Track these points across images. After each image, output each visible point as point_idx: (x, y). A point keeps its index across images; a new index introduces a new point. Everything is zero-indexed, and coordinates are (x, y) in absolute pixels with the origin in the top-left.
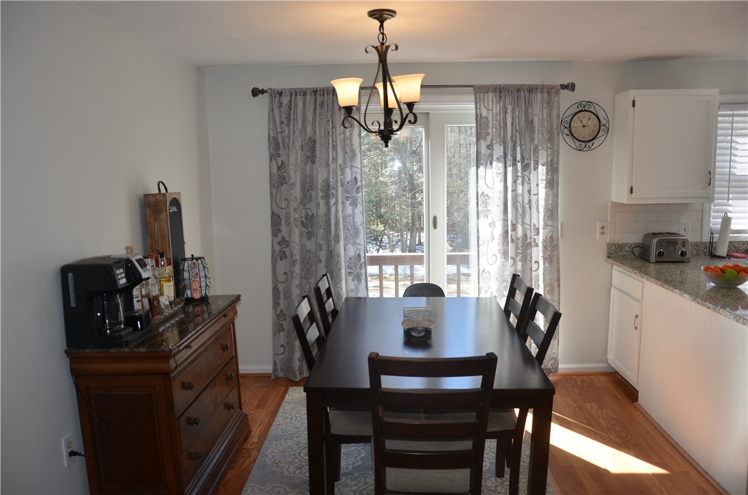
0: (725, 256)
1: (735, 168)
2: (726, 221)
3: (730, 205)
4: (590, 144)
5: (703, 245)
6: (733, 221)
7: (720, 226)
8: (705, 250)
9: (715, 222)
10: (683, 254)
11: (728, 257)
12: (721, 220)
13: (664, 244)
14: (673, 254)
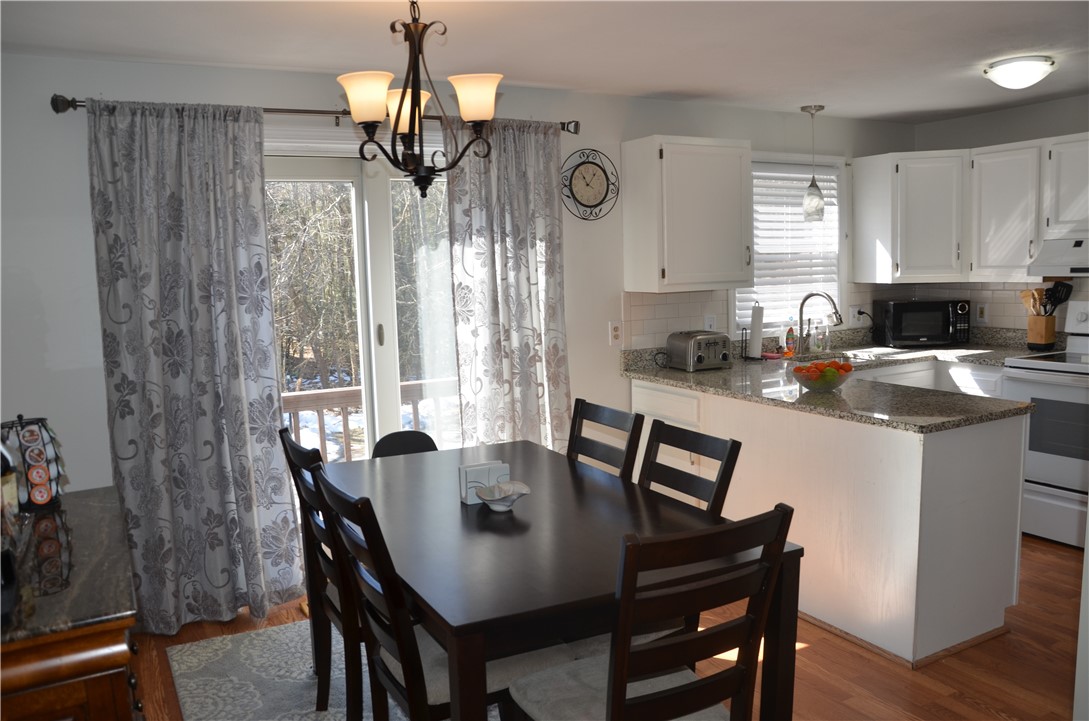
0: (760, 357)
2: (758, 312)
3: (755, 293)
4: (597, 210)
5: (734, 344)
6: (765, 312)
7: (751, 318)
9: (743, 316)
10: (725, 357)
11: (764, 358)
12: (751, 312)
13: (703, 345)
14: (713, 359)
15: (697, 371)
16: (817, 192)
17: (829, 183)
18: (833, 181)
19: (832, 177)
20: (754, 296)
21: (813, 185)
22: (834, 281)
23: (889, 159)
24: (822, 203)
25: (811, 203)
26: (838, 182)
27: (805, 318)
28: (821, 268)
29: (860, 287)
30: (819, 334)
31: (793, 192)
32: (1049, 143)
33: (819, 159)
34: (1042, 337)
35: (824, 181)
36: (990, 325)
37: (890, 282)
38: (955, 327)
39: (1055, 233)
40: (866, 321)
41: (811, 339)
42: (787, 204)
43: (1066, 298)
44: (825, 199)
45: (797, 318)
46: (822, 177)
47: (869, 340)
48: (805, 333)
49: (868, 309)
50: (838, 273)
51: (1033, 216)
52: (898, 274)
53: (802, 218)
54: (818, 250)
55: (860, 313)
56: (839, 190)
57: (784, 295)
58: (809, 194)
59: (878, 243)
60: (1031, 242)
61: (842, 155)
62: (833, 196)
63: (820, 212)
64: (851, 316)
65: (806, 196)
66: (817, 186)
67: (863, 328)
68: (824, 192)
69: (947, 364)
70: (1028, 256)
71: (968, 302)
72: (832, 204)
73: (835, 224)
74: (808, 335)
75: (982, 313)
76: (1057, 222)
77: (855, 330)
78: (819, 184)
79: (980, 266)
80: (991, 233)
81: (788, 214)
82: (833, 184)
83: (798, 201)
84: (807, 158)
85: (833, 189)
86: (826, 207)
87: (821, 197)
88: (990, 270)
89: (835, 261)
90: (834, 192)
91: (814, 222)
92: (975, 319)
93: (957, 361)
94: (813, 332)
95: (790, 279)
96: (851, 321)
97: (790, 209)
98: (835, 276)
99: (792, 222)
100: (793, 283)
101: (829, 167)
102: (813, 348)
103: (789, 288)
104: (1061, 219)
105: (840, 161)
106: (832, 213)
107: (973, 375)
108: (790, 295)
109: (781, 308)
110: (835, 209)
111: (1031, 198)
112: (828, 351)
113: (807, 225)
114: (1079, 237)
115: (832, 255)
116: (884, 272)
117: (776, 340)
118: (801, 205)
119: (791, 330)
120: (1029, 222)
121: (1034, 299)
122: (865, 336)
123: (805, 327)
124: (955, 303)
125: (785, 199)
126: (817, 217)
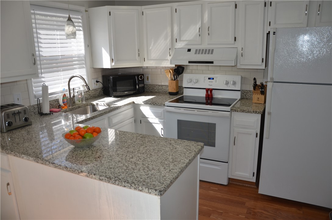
0: (49, 113)
1: (42, 51)
2: (45, 88)
3: (44, 77)
5: (33, 108)
6: (49, 87)
7: (41, 92)
8: (35, 111)
9: (37, 90)
10: (26, 120)
11: (51, 112)
12: (41, 88)
13: (11, 115)
14: (18, 122)
15: (8, 131)
16: (71, 23)
17: (77, 19)
18: (79, 19)
19: (79, 17)
20: (43, 79)
21: (69, 19)
22: (84, 68)
23: (106, 9)
24: (75, 29)
25: (69, 29)
26: (82, 19)
27: (71, 87)
28: (77, 62)
29: (96, 70)
30: (79, 95)
31: (60, 24)
32: (175, 5)
33: (72, 7)
34: (174, 89)
35: (75, 18)
36: (151, 84)
37: (110, 68)
38: (138, 86)
39: (179, 45)
40: (100, 85)
41: (76, 98)
42: (57, 30)
43: (182, 73)
44: (77, 28)
45: (67, 88)
46: (74, 16)
47: (102, 93)
48: (72, 95)
49: (100, 80)
50: (86, 64)
51: (170, 37)
52: (113, 64)
53: (65, 37)
54: (75, 53)
55: (97, 82)
56: (83, 23)
57: (59, 77)
58: (68, 24)
59: (103, 49)
60: (170, 49)
61: (83, 6)
62: (80, 26)
63: (74, 34)
64: (93, 84)
65: (66, 25)
66: (72, 20)
67: (99, 89)
68: (76, 24)
69: (139, 105)
70: (169, 55)
71: (143, 75)
72: (80, 30)
73: (82, 40)
74: (74, 96)
75: (148, 78)
76: (180, 40)
77: (95, 90)
78: (73, 20)
79: (148, 59)
80: (152, 45)
81: (57, 35)
82: (80, 20)
83: (62, 28)
84: (65, 6)
85: (80, 22)
86: (77, 32)
87: (74, 26)
88: (152, 61)
89: (84, 58)
90: (80, 24)
91: (72, 39)
92: (146, 82)
93: (143, 103)
94: (76, 94)
95: (61, 69)
96: (93, 86)
97: (58, 33)
98: (84, 66)
99: (60, 39)
100: (63, 70)
101: (77, 11)
102: (77, 102)
103: (62, 73)
104: (181, 39)
105: (83, 9)
106: (80, 35)
107: (151, 110)
108: (62, 77)
109: (59, 83)
110: (82, 33)
111: (169, 30)
112: (84, 102)
113: (68, 41)
114: (189, 47)
115: (82, 55)
116: (107, 63)
117: (57, 101)
118: (64, 30)
119: (65, 95)
120: (168, 40)
121: (171, 73)
122: (100, 92)
123: (72, 91)
124: (138, 75)
125: (55, 27)
126: (73, 37)
